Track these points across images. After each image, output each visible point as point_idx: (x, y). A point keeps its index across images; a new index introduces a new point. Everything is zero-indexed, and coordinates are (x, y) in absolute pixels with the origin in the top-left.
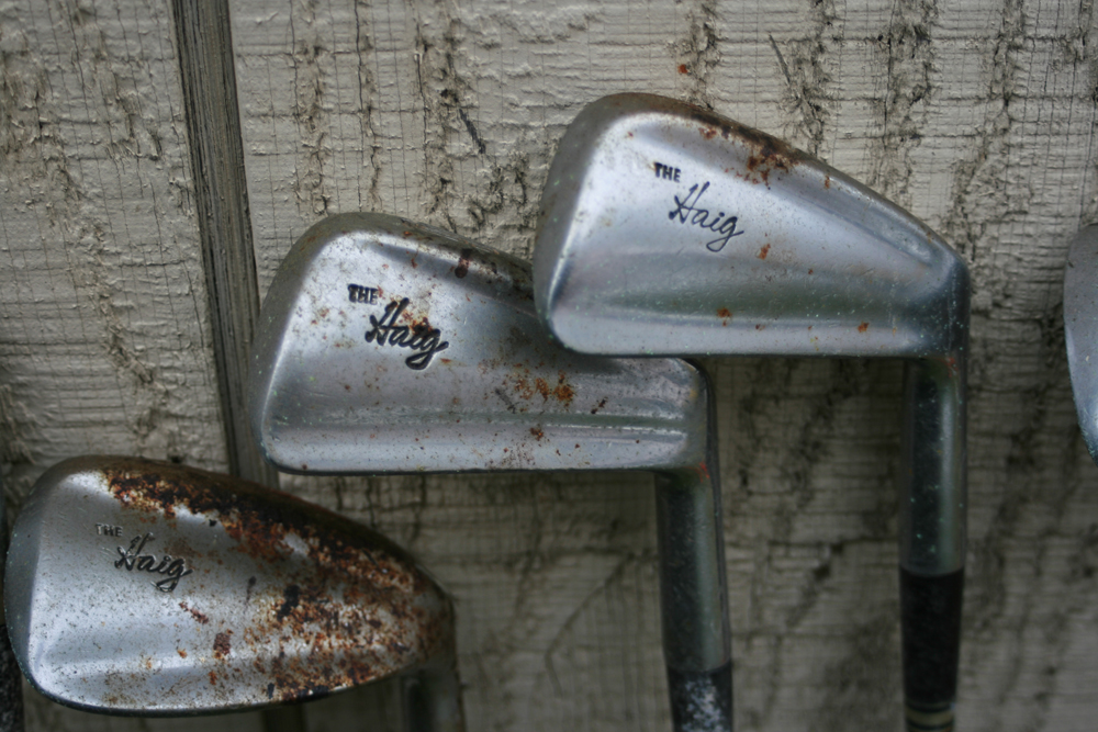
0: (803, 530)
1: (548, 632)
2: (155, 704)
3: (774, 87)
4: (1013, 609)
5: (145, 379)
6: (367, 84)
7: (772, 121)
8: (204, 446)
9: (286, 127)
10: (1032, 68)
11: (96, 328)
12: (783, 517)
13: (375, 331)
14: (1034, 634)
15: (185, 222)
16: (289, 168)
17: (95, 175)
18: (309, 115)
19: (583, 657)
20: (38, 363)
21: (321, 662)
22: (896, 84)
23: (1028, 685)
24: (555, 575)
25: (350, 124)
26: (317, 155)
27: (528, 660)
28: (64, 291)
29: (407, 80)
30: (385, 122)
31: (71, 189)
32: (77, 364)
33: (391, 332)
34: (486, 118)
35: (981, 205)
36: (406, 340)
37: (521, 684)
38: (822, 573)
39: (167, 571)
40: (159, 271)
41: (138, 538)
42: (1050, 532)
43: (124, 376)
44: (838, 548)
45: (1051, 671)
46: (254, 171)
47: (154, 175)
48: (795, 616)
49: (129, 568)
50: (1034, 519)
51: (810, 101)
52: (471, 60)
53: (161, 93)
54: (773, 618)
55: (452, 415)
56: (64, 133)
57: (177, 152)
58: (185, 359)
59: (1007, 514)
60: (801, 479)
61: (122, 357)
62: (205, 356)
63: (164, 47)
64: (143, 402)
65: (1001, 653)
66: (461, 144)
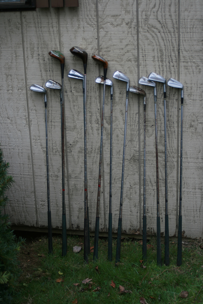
0: (161, 93)
1: (151, 97)
3: (158, 72)
4: (171, 98)
6: (144, 72)
7: (158, 74)
8: (137, 86)
10: (168, 72)
11: (134, 81)
12: (160, 92)
14: (172, 100)
15: (137, 77)
17: (134, 74)
18: (142, 73)
20: (131, 82)
22: (163, 72)
23: (172, 103)
27: (150, 99)
28: (132, 79)
34: (148, 73)
35: (167, 78)
37: (149, 100)
38: (162, 95)
42: (172, 94)
46: (140, 74)
47: (136, 75)
48: (161, 97)
50: (171, 93)
51: (160, 73)
52: (148, 71)
53: (137, 71)
54: (160, 98)
59: (170, 93)
60: (161, 90)
61: (134, 82)
62: (137, 82)
63: (137, 70)
64: (135, 84)
65: (171, 101)
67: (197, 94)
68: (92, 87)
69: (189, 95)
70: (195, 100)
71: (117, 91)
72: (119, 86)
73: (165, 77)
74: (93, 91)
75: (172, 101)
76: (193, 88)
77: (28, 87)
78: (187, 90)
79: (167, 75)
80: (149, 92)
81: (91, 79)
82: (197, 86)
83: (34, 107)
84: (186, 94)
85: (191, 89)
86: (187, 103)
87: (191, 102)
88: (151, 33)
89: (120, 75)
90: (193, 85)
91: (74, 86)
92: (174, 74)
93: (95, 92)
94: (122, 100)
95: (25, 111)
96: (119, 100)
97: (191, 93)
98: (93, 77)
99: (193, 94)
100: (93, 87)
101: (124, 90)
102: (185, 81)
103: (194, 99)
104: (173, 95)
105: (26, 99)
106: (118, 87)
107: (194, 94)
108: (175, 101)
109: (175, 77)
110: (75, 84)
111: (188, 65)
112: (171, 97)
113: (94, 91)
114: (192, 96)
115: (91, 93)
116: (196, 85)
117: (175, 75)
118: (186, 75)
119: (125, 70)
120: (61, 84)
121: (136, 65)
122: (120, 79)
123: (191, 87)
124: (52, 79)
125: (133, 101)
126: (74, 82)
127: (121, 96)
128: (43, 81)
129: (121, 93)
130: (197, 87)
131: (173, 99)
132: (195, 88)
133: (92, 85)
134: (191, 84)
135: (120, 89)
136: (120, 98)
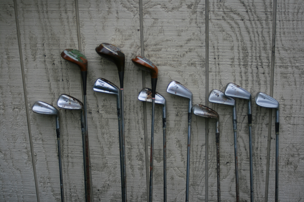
0: (243, 114)
1: (226, 121)
3: (239, 83)
5: (201, 100)
6: (216, 82)
7: (239, 85)
8: (204, 104)
9: (211, 84)
10: (254, 82)
11: (199, 96)
12: (241, 113)
14: (260, 124)
15: (205, 89)
16: (211, 86)
17: (200, 86)
18: (212, 83)
19: (228, 124)
20: (195, 98)
21: (211, 116)
22: (246, 83)
23: (260, 129)
24: (226, 116)
25: (215, 84)
26: (213, 86)
27: (224, 123)
28: (197, 93)
29: (218, 81)
30: (217, 84)
31: (199, 87)
32: (197, 98)
34: (223, 84)
35: (252, 91)
37: (223, 125)
38: (244, 118)
40: (203, 92)
42: (260, 116)
43: (200, 99)
44: (245, 116)
45: (262, 128)
46: (209, 86)
47: (203, 86)
48: (243, 121)
50: (259, 115)
51: (241, 84)
52: (222, 81)
53: (204, 81)
54: (241, 121)
55: (219, 100)
56: (199, 83)
57: (205, 85)
58: (204, 98)
59: (257, 114)
60: (242, 110)
61: (200, 98)
62: (205, 98)
63: (205, 79)
64: (201, 101)
65: (258, 126)
66: (221, 86)
67: (300, 116)
68: (132, 105)
69: (287, 116)
70: (296, 125)
71: (171, 112)
72: (176, 104)
73: (249, 90)
74: (133, 112)
75: (260, 126)
76: (294, 107)
77: (29, 104)
78: (284, 110)
79: (252, 87)
80: (223, 113)
81: (130, 93)
82: (301, 103)
83: (40, 136)
84: (283, 115)
85: (291, 108)
86: (283, 130)
87: (289, 127)
88: (229, 21)
89: (178, 88)
90: (294, 101)
91: (103, 104)
92: (264, 86)
93: (137, 113)
94: (180, 125)
95: (26, 140)
96: (175, 125)
97: (290, 114)
98: (133, 91)
99: (293, 115)
100: (134, 106)
101: (183, 110)
102: (281, 96)
103: (295, 123)
104: (261, 118)
105: (27, 124)
106: (174, 105)
107: (296, 116)
108: (264, 126)
109: (266, 89)
110: (104, 100)
111: (288, 71)
112: (258, 120)
113: (135, 111)
114: (292, 118)
115: (129, 114)
116: (299, 101)
117: (267, 87)
118: (283, 87)
119: (186, 80)
120: (82, 101)
121: (203, 71)
122: (177, 94)
123: (290, 105)
124: (66, 93)
125: (197, 126)
126: (103, 98)
127: (178, 119)
128: (53, 96)
129: (179, 114)
130: (301, 106)
131: (262, 124)
132: (297, 107)
133: (132, 102)
134: (292, 100)
135: (176, 108)
136: (176, 122)
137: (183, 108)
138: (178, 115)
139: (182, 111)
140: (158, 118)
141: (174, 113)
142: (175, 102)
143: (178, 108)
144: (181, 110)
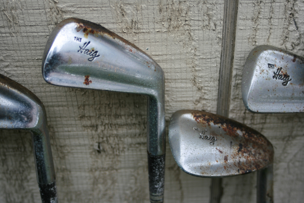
1: (290, 157)
2: (213, 174)
5: (199, 89)
6: (272, 12)
8: (211, 107)
9: (249, 23)
11: (190, 76)
13: (275, 76)
16: (248, 33)
17: (198, 34)
19: (297, 164)
20: (173, 85)
24: (294, 142)
25: (266, 22)
26: (256, 30)
28: (183, 65)
29: (282, 10)
30: (275, 21)
31: (191, 38)
32: (183, 85)
33: (278, 76)
34: (300, 21)
36: (282, 78)
39: (211, 140)
40: (209, 60)
41: (203, 131)
43: (195, 88)
46: (238, 34)
47: (213, 35)
49: (203, 139)
52: (299, 5)
53: (219, 13)
56: (191, 23)
57: (219, 29)
58: (212, 84)
61: (195, 83)
62: (217, 83)
63: (222, 1)
64: (198, 95)
66: (292, 27)
71: (74, 142)
72: (90, 113)
80: (285, 132)
94: (114, 182)
96: (95, 182)
101: (122, 131)
106: (82, 117)
119: (129, 10)
127: (104, 161)
129: (105, 146)
135: (95, 127)
136: (97, 173)
137: (121, 126)
138: (104, 151)
139: (117, 136)
140: (24, 164)
141: (85, 145)
142: (84, 106)
143: (100, 128)
144: (115, 132)
